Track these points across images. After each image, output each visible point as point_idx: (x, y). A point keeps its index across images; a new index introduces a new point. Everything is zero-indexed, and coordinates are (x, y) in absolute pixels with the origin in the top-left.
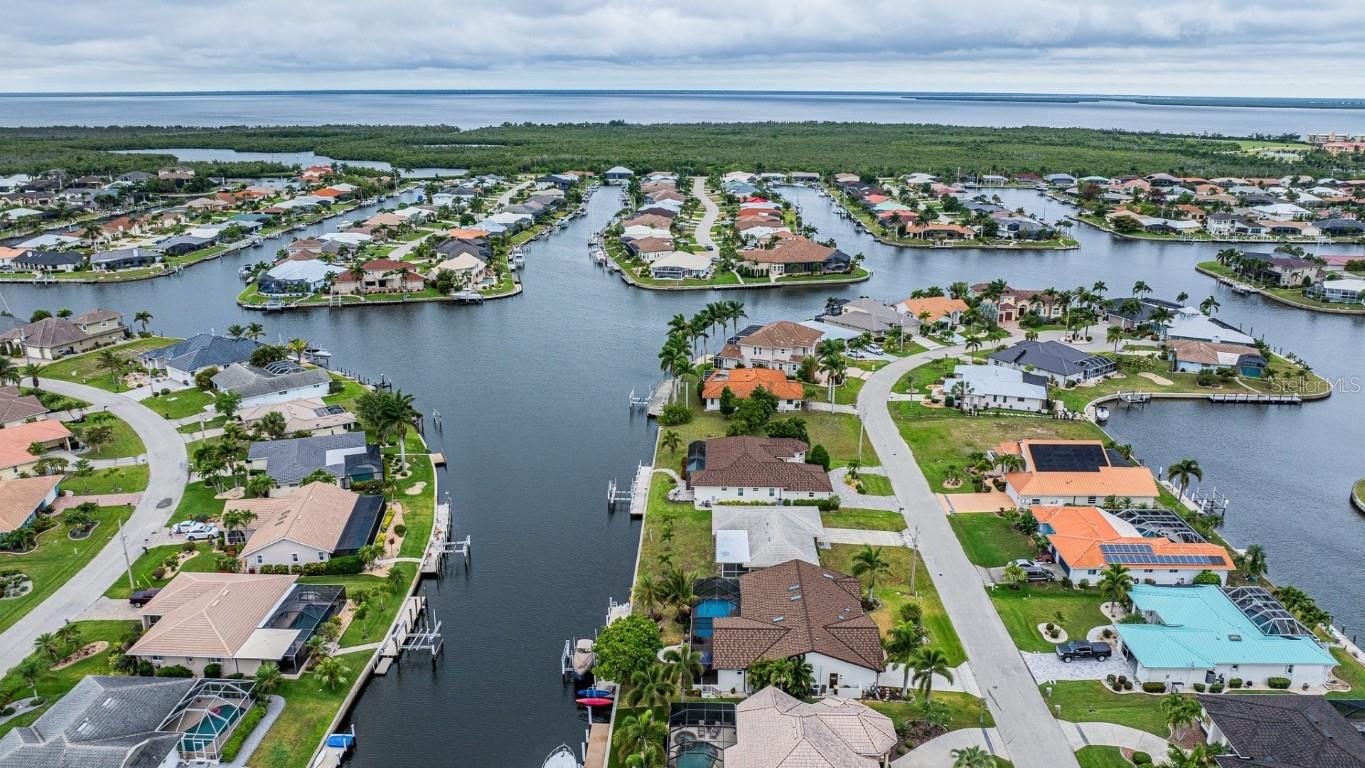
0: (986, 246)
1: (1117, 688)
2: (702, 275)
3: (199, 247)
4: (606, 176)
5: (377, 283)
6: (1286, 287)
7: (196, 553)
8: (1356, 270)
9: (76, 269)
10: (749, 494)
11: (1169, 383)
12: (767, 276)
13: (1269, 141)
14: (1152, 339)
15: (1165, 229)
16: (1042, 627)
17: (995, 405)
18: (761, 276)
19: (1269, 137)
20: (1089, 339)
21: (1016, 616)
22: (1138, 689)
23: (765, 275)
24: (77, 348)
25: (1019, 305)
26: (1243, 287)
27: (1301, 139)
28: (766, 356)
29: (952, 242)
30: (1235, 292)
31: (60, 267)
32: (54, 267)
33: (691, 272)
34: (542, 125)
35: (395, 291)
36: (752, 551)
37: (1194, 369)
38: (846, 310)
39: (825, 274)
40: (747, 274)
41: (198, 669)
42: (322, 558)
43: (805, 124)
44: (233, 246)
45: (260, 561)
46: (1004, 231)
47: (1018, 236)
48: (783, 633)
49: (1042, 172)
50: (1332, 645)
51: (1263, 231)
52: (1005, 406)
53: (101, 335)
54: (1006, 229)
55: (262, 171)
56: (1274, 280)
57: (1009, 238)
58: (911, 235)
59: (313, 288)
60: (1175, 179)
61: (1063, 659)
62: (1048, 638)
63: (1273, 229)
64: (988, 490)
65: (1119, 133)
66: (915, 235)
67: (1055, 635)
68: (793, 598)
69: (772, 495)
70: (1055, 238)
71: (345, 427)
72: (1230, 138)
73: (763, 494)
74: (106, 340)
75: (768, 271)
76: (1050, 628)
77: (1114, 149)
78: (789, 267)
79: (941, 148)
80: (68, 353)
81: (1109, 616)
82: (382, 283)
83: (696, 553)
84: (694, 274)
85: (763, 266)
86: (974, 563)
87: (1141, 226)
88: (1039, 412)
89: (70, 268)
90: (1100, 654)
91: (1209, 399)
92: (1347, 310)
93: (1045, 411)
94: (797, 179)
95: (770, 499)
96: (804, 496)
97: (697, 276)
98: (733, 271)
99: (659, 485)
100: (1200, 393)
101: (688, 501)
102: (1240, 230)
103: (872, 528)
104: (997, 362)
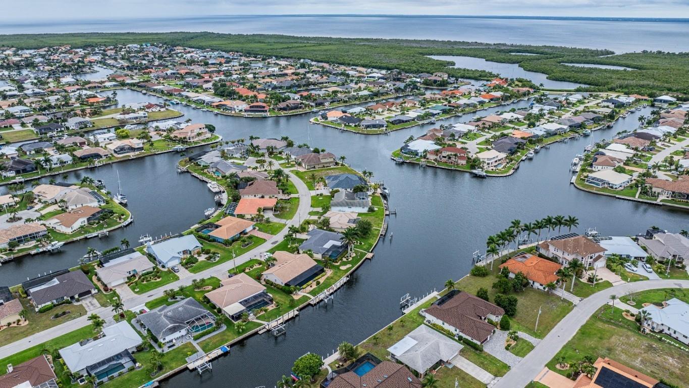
2: (614, 187)
3: (406, 121)
4: (655, 100)
7: (261, 266)
9: (355, 126)
10: (447, 327)
12: (657, 196)
17: (668, 332)
18: (652, 195)
24: (317, 166)
28: (559, 254)
31: (350, 124)
35: (452, 163)
36: (405, 352)
38: (655, 238)
42: (282, 283)
44: (420, 123)
45: (267, 276)
53: (326, 163)
55: (480, 76)
59: (420, 154)
64: (575, 379)
68: (379, 380)
69: (456, 330)
73: (452, 329)
74: (328, 165)
75: (659, 194)
78: (675, 194)
80: (313, 168)
82: (449, 158)
84: (611, 185)
85: (658, 190)
89: (353, 125)
95: (455, 333)
96: (469, 338)
97: (612, 187)
98: (640, 188)
99: (427, 303)
101: (424, 317)
103: (486, 369)
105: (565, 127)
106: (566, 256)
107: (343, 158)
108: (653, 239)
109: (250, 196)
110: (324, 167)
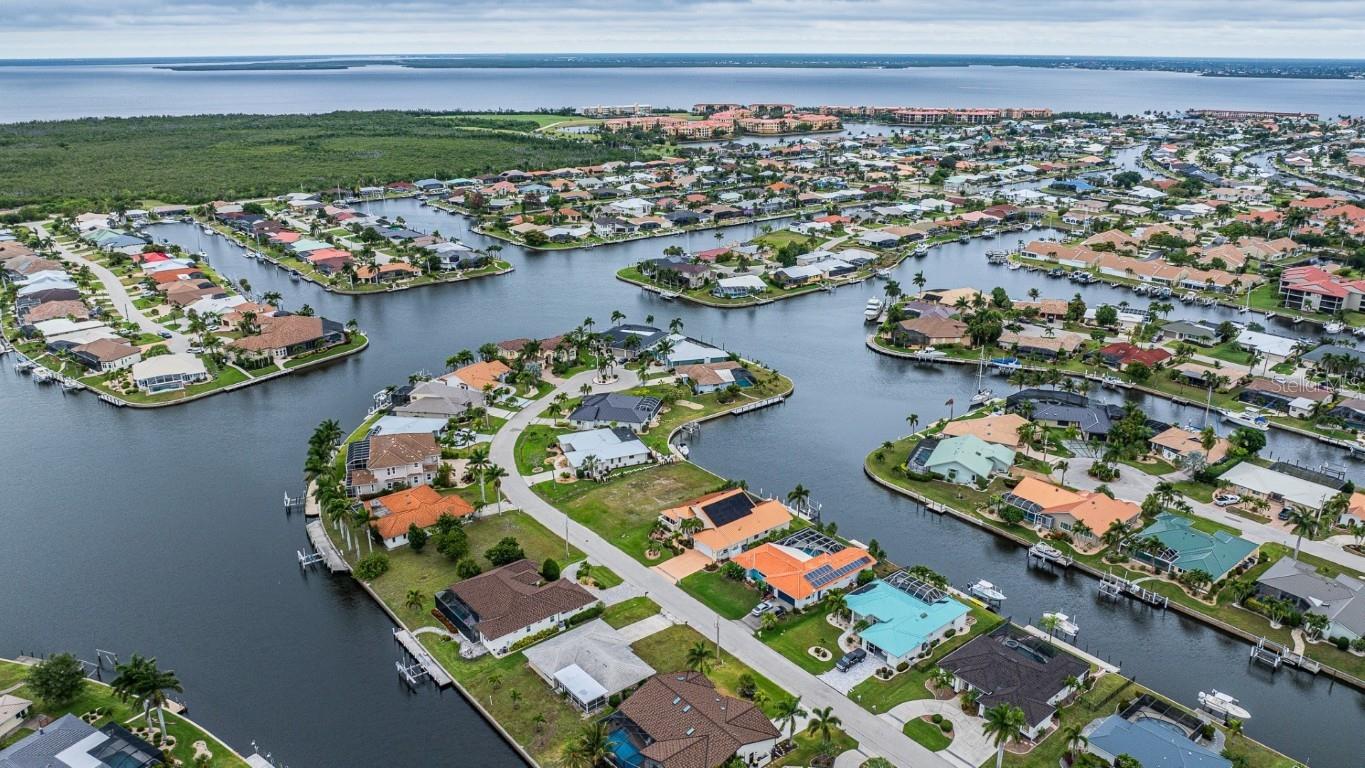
0: (438, 281)
1: (885, 677)
2: (202, 377)
6: (695, 289)
8: (722, 261)
10: (537, 628)
11: (700, 407)
12: (272, 363)
13: (552, 114)
14: (658, 365)
15: (568, 238)
16: (811, 651)
17: (615, 466)
18: (266, 365)
19: (552, 110)
20: (616, 377)
21: (789, 650)
22: (896, 673)
23: (268, 363)
26: (668, 293)
27: (577, 112)
29: (405, 283)
30: (664, 299)
33: (187, 377)
36: (600, 681)
37: (708, 390)
38: (415, 398)
39: (329, 348)
40: (251, 366)
46: (446, 263)
47: (460, 267)
48: (705, 740)
49: (409, 180)
51: (636, 229)
52: (621, 465)
54: (448, 261)
56: (684, 284)
57: (453, 269)
58: (363, 281)
61: (844, 671)
62: (821, 659)
63: (640, 226)
64: (682, 551)
65: (426, 113)
66: (367, 280)
67: (824, 655)
68: (685, 710)
69: (552, 621)
70: (491, 263)
71: (19, 716)
72: (521, 113)
73: (546, 624)
75: (272, 358)
76: (817, 651)
78: (290, 350)
81: (837, 626)
83: (544, 701)
84: (192, 379)
85: (266, 354)
86: (729, 619)
87: (547, 237)
88: (646, 463)
90: (858, 658)
91: (732, 413)
92: (744, 303)
93: (650, 461)
94: (163, 214)
95: (551, 625)
96: (577, 611)
97: (198, 380)
98: (229, 364)
99: (437, 647)
100: (725, 410)
101: (485, 654)
102: (619, 230)
103: (640, 618)
104: (579, 422)
106: (408, 471)
108: (412, 401)
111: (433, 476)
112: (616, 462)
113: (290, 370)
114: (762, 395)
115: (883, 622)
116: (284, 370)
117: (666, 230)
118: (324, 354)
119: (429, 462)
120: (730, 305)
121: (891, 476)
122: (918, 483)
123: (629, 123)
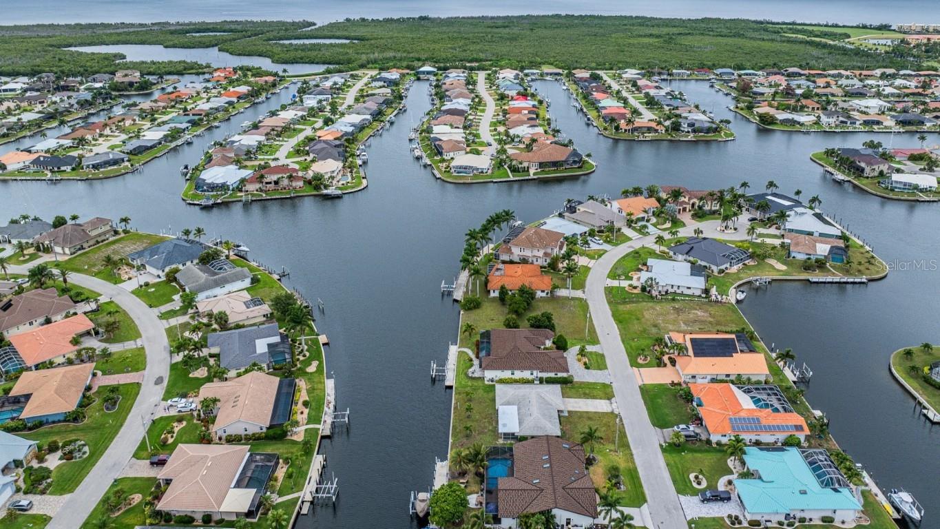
0: (674, 139)
1: (733, 523)
2: (485, 171)
3: (151, 147)
4: (418, 73)
5: (273, 183)
7: (185, 423)
8: (916, 160)
9: (73, 169)
10: (518, 375)
11: (784, 268)
12: (528, 171)
13: (871, 28)
14: (776, 228)
15: (793, 122)
16: (692, 476)
17: (673, 291)
18: (524, 171)
19: (871, 25)
20: (735, 229)
21: (677, 467)
22: (745, 524)
23: (526, 170)
24: (86, 245)
25: (692, 202)
26: (840, 176)
27: (892, 28)
28: (528, 253)
29: (649, 136)
30: (835, 181)
31: (62, 168)
32: (59, 168)
33: (477, 169)
34: (372, 19)
35: (285, 189)
36: (520, 423)
37: (801, 257)
38: (579, 210)
39: (566, 169)
40: (514, 170)
41: (199, 517)
42: (262, 429)
43: (553, 16)
44: (173, 145)
45: (225, 432)
46: (685, 127)
47: (694, 131)
48: (539, 492)
49: (711, 68)
50: (863, 488)
51: (858, 123)
52: (678, 291)
53: (99, 235)
54: (686, 126)
55: (185, 69)
56: (859, 172)
57: (688, 132)
58: (623, 131)
59: (231, 188)
60: (802, 72)
61: (703, 502)
62: (695, 485)
63: (865, 121)
64: (665, 365)
65: (768, 23)
66: (626, 130)
67: (699, 483)
68: (545, 466)
69: (532, 374)
70: (719, 132)
71: (264, 316)
72: (844, 27)
73: (526, 374)
74: (103, 238)
75: (528, 168)
76: (696, 477)
77: (763, 40)
78: (541, 165)
79: (646, 40)
80: (80, 249)
81: (732, 467)
82: (276, 183)
83: (486, 420)
84: (480, 171)
85: (525, 165)
86: (654, 425)
87: (777, 120)
88: (700, 296)
89: (68, 169)
90: (724, 498)
91: (808, 280)
92: (905, 197)
93: (704, 295)
94: (547, 74)
95: (531, 377)
96: (552, 375)
97: (482, 172)
98: (506, 167)
99: (462, 362)
100: (804, 276)
101: (480, 378)
102: (842, 122)
103: (594, 397)
104: (675, 254)
105: (369, 117)
106: (536, 253)
107: (125, 220)
108: (577, 211)
109: (21, 327)
110: (98, 242)
111: (548, 261)
112: (675, 288)
113: (535, 177)
114: (847, 272)
115: (762, 480)
116: (532, 176)
117: (886, 127)
118: (560, 172)
119: (549, 251)
120: (891, 196)
121: (908, 374)
122: (930, 388)
123: (929, 39)
